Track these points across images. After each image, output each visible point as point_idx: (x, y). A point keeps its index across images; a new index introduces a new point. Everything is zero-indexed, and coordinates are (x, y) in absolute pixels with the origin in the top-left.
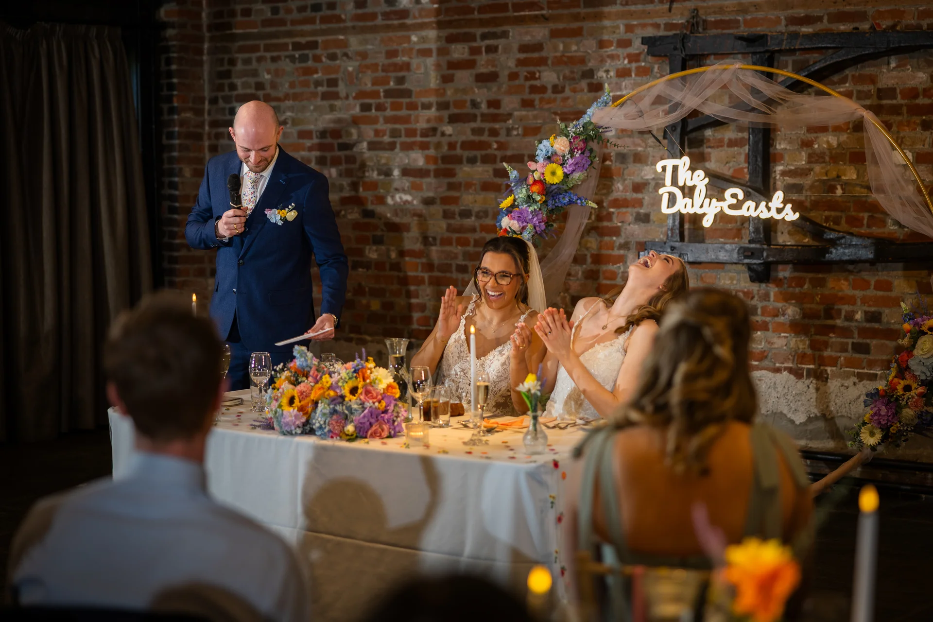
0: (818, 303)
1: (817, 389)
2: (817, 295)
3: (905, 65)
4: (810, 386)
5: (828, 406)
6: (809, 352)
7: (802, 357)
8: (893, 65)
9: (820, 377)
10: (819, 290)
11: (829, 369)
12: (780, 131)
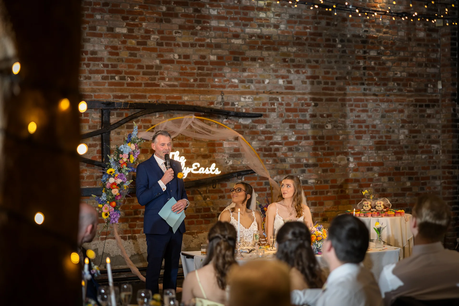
0: (131, 209)
1: (134, 243)
2: (131, 206)
3: (162, 116)
4: (131, 243)
5: (139, 250)
6: (128, 229)
7: (126, 232)
8: (157, 116)
9: (134, 238)
10: (132, 204)
11: (137, 235)
12: (112, 141)
